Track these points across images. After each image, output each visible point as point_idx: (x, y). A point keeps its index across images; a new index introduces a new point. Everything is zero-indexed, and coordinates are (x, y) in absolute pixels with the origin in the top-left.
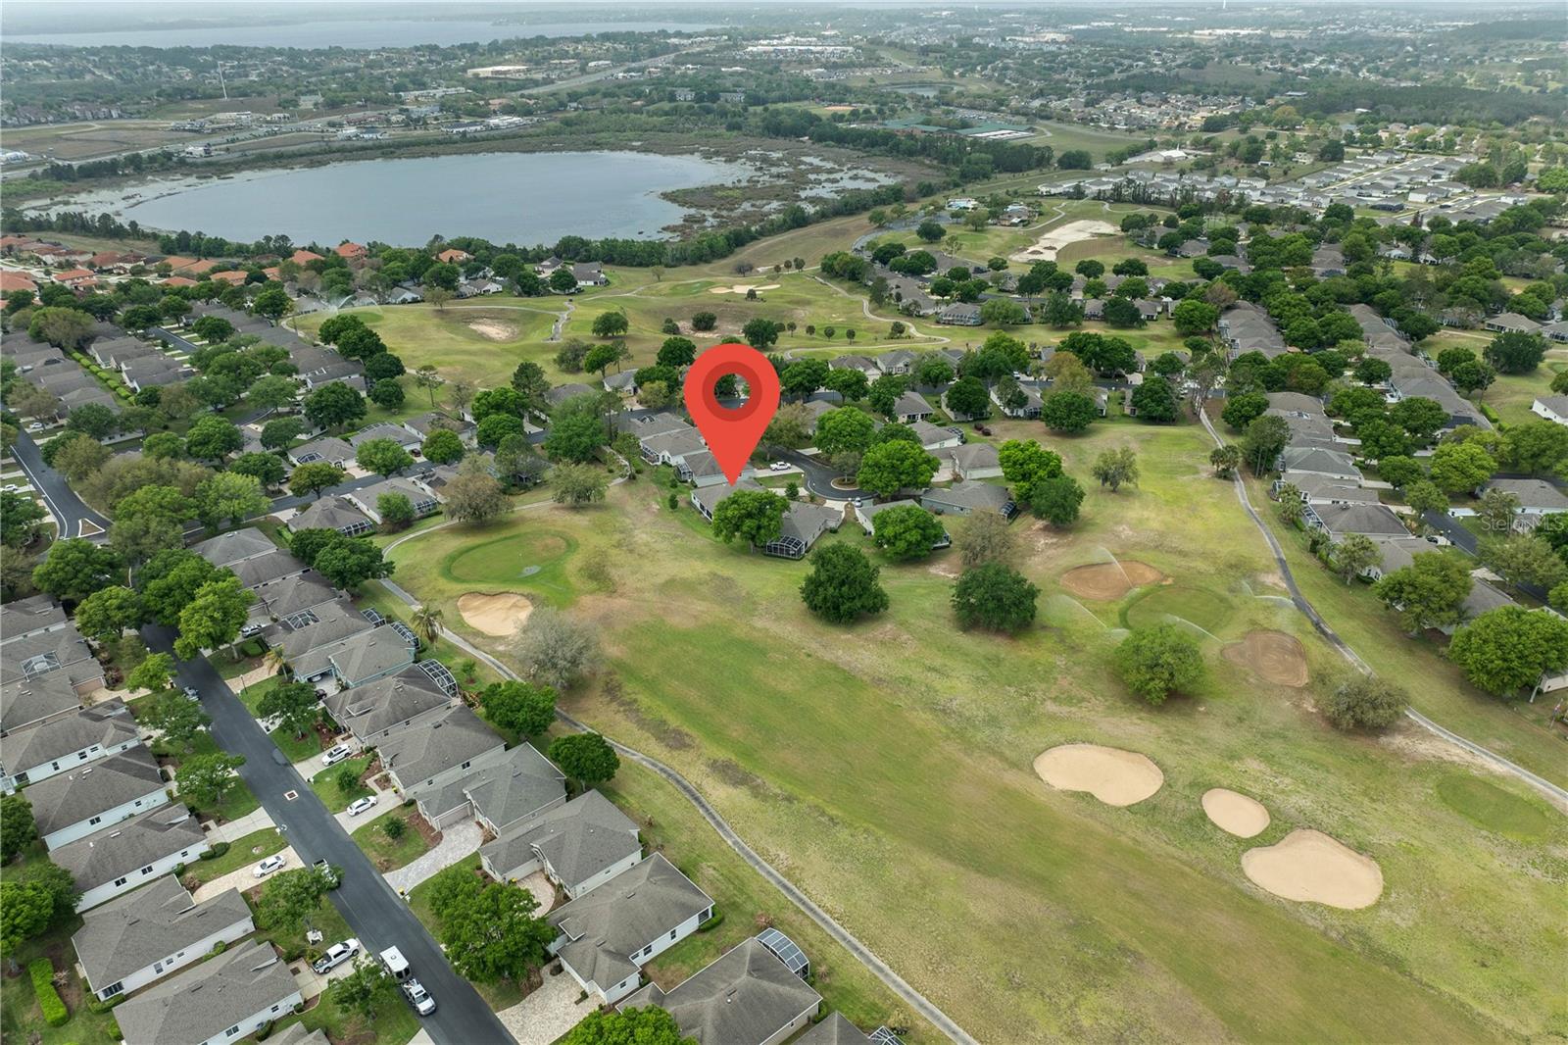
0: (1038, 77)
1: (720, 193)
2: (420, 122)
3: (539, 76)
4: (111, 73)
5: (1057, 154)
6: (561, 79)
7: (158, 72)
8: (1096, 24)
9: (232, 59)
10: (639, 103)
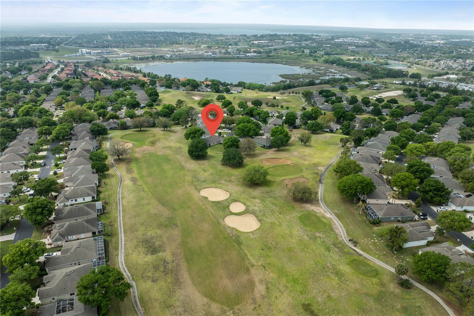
0: (426, 53)
1: (296, 76)
2: (229, 53)
3: (269, 44)
4: (163, 38)
5: (410, 74)
6: (276, 45)
7: (174, 38)
8: (463, 40)
9: (193, 36)
10: (293, 52)
